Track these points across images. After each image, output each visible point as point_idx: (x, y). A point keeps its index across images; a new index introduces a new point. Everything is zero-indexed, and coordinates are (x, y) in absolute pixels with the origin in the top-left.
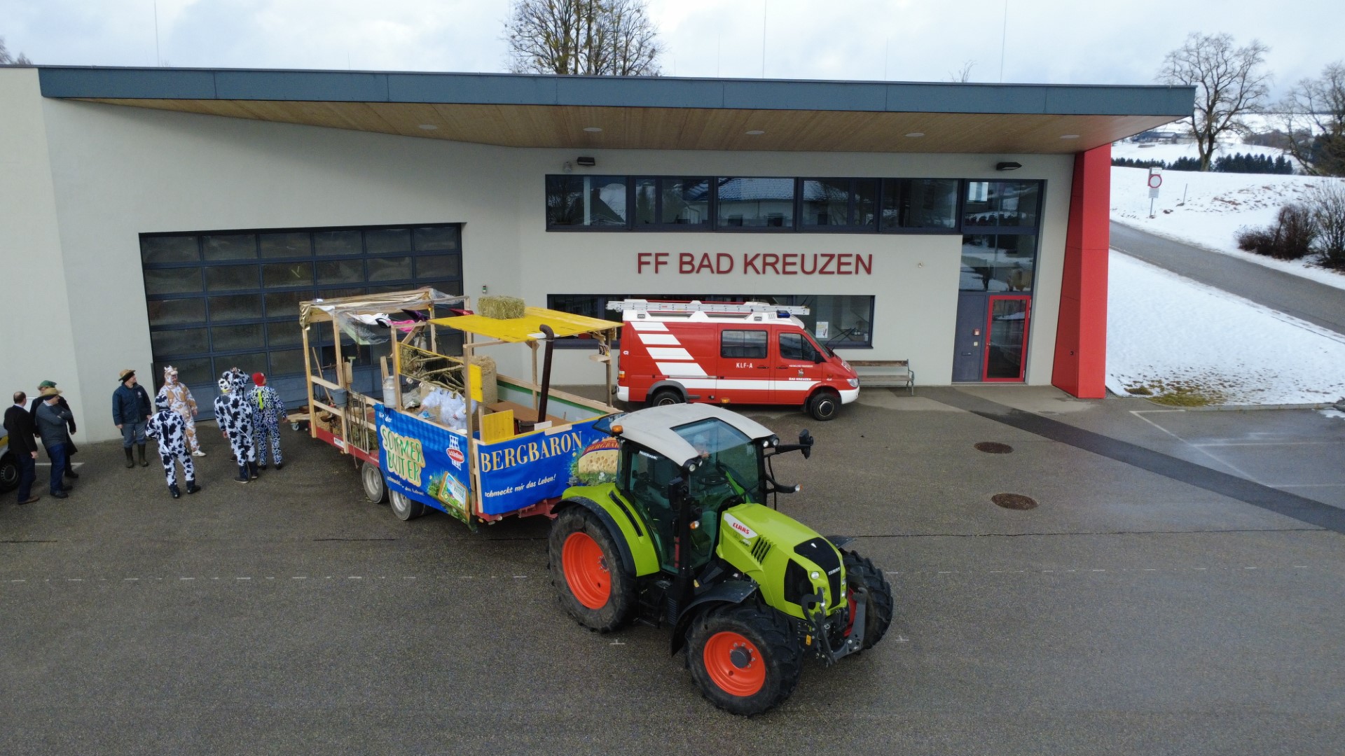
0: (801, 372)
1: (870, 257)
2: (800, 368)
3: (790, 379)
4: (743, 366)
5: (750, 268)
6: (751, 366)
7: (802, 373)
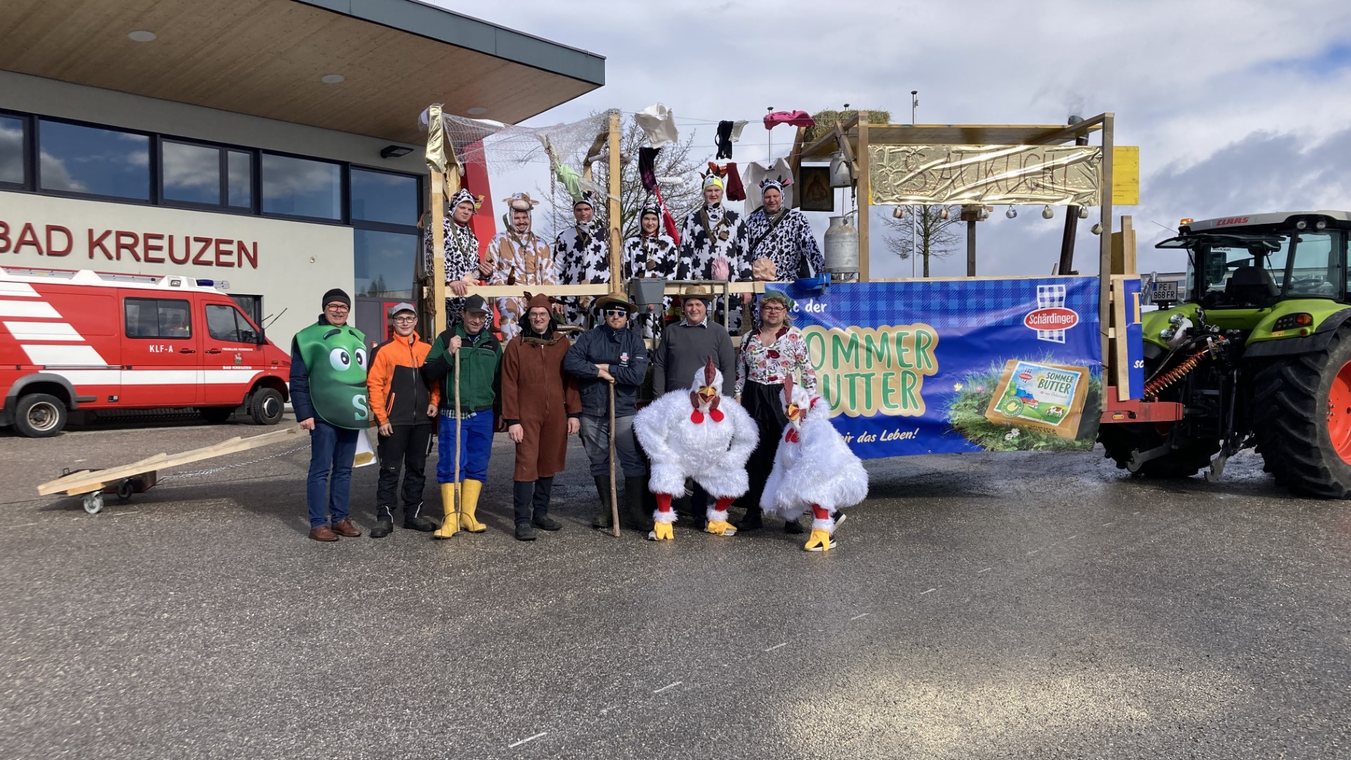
0: (238, 358)
1: (255, 245)
2: (236, 353)
3: (224, 367)
4: (159, 349)
5: (97, 250)
6: (171, 349)
7: (240, 358)
